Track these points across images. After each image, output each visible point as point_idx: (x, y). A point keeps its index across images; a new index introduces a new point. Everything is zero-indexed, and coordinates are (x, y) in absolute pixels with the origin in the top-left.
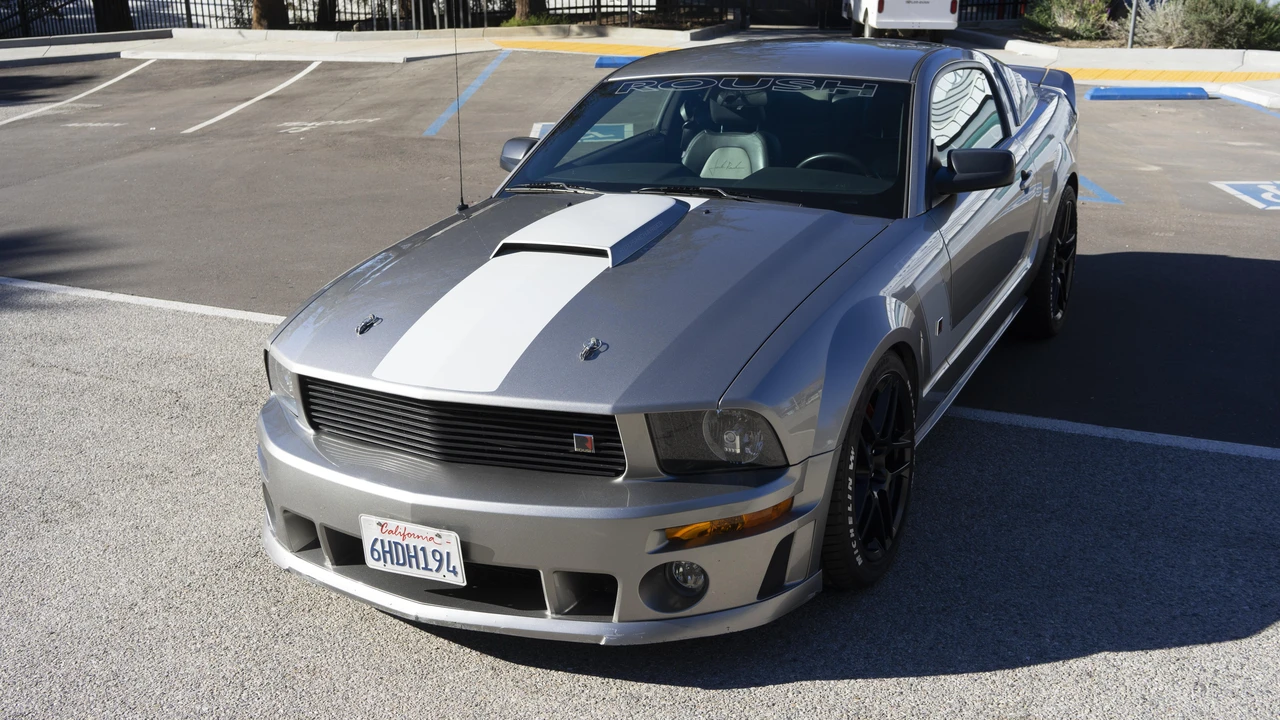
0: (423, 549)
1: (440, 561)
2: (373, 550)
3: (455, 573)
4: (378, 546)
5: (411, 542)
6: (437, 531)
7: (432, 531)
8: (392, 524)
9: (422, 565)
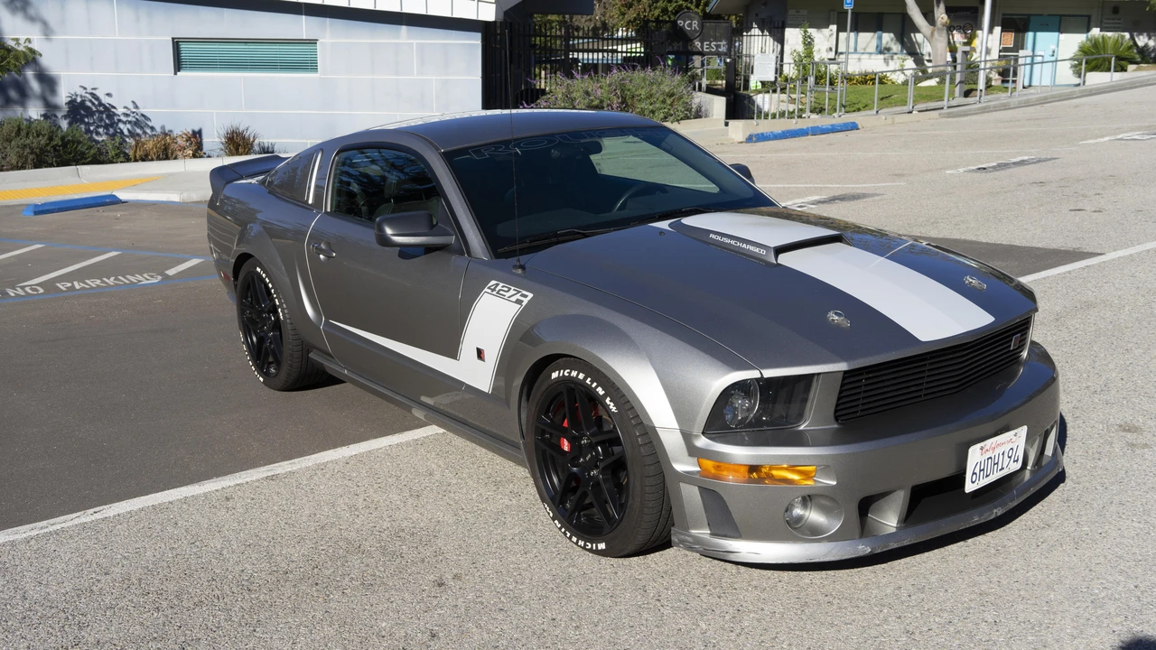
0: (1003, 454)
1: (1010, 457)
2: (974, 473)
3: (1017, 461)
4: (977, 471)
5: (996, 453)
6: (1012, 432)
7: (1011, 433)
8: (989, 443)
9: (1000, 468)
